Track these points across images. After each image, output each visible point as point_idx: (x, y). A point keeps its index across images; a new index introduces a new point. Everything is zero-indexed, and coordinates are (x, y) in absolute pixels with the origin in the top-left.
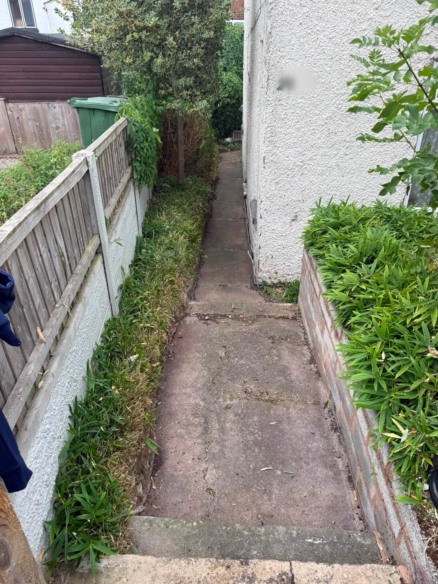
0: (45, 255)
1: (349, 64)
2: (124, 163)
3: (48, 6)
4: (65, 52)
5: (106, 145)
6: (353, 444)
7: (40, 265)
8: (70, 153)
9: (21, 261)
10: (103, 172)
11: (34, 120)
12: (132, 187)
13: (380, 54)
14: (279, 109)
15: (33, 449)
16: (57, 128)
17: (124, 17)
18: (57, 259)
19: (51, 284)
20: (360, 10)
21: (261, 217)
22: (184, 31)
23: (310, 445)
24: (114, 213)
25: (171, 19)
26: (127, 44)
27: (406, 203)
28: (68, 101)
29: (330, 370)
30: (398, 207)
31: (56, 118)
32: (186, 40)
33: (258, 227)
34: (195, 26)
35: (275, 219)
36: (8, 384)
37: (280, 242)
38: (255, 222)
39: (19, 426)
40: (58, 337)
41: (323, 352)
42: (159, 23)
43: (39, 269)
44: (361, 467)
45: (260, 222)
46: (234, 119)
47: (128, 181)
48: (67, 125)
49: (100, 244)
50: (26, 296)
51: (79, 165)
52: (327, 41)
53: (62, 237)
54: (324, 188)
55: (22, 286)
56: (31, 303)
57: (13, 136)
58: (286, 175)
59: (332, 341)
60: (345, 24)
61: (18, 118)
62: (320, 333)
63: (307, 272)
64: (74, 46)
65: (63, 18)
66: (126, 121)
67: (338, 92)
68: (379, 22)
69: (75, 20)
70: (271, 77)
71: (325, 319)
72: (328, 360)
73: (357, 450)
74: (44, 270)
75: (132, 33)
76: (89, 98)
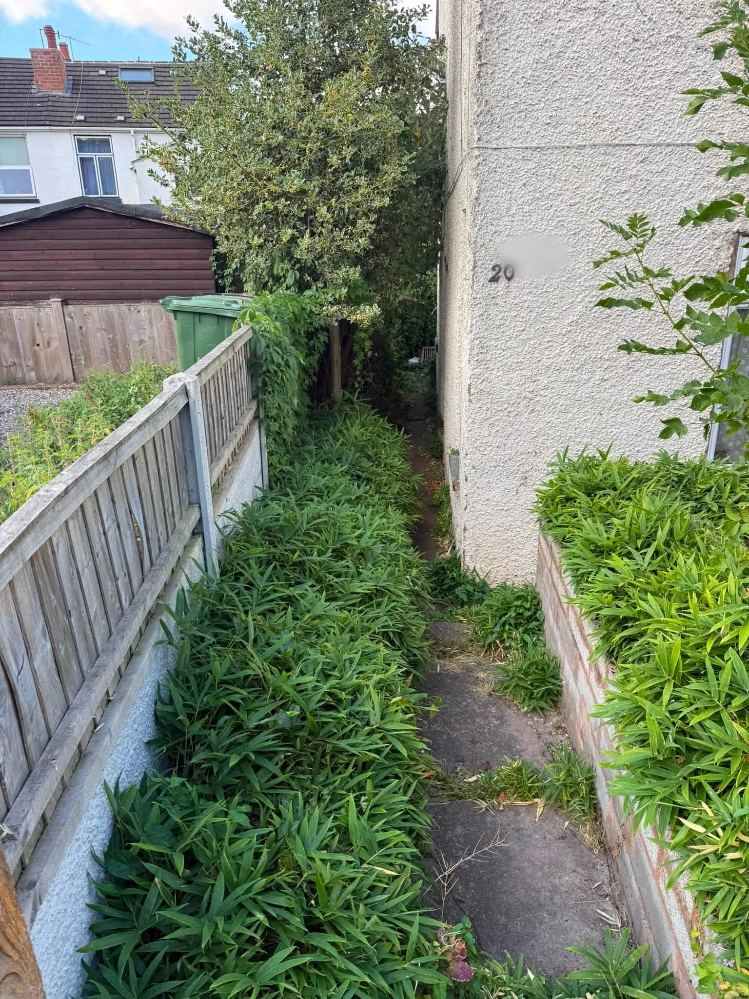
0: (110, 535)
1: (603, 242)
2: (246, 395)
3: (137, 165)
4: (160, 230)
5: (217, 365)
6: (633, 878)
7: (102, 548)
8: (159, 378)
9: (74, 539)
10: (212, 406)
11: (106, 330)
12: (257, 431)
13: (646, 220)
14: (493, 311)
15: (68, 860)
16: (141, 342)
17: (252, 180)
18: (129, 539)
19: (116, 579)
20: (616, 165)
21: (466, 480)
22: (344, 198)
23: (557, 881)
24: (226, 472)
25: (324, 181)
26: (255, 218)
27: (711, 457)
28: (161, 301)
29: (591, 742)
30: (697, 461)
31: (139, 327)
32: (347, 211)
33: (462, 495)
34: (361, 191)
35: (489, 482)
36: (36, 740)
37: (500, 520)
38: (456, 487)
39: (48, 816)
40: (123, 670)
41: (578, 710)
42: (306, 187)
43: (101, 554)
44: (649, 921)
45: (465, 488)
46: (423, 329)
47: (251, 424)
48: (156, 338)
49: (200, 520)
50: (77, 597)
51: (174, 396)
52: (567, 209)
53: (140, 506)
54: (571, 432)
55: (71, 580)
56: (83, 609)
57: (71, 355)
58: (506, 413)
59: (591, 689)
60: (593, 184)
61: (81, 328)
62: (571, 675)
63: (546, 570)
64: (175, 221)
65: (159, 183)
66: (251, 331)
67: (588, 284)
68: (647, 180)
69: (177, 185)
70: (479, 264)
71: (578, 650)
72: (587, 724)
73: (642, 889)
74: (108, 557)
75: (264, 202)
76: (194, 298)
